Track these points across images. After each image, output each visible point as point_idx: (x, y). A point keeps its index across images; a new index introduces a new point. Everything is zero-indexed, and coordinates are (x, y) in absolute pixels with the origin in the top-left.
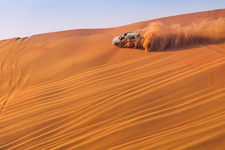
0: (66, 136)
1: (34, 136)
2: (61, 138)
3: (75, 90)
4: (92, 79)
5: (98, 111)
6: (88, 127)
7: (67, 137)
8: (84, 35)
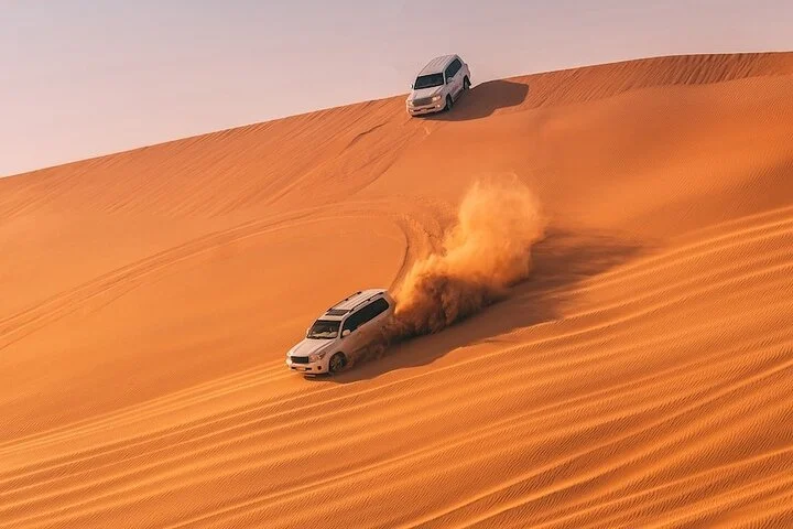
0: (636, 502)
1: (509, 495)
2: (616, 510)
3: (664, 311)
4: (735, 266)
5: (769, 402)
6: (730, 466)
7: (641, 507)
8: (698, 81)
